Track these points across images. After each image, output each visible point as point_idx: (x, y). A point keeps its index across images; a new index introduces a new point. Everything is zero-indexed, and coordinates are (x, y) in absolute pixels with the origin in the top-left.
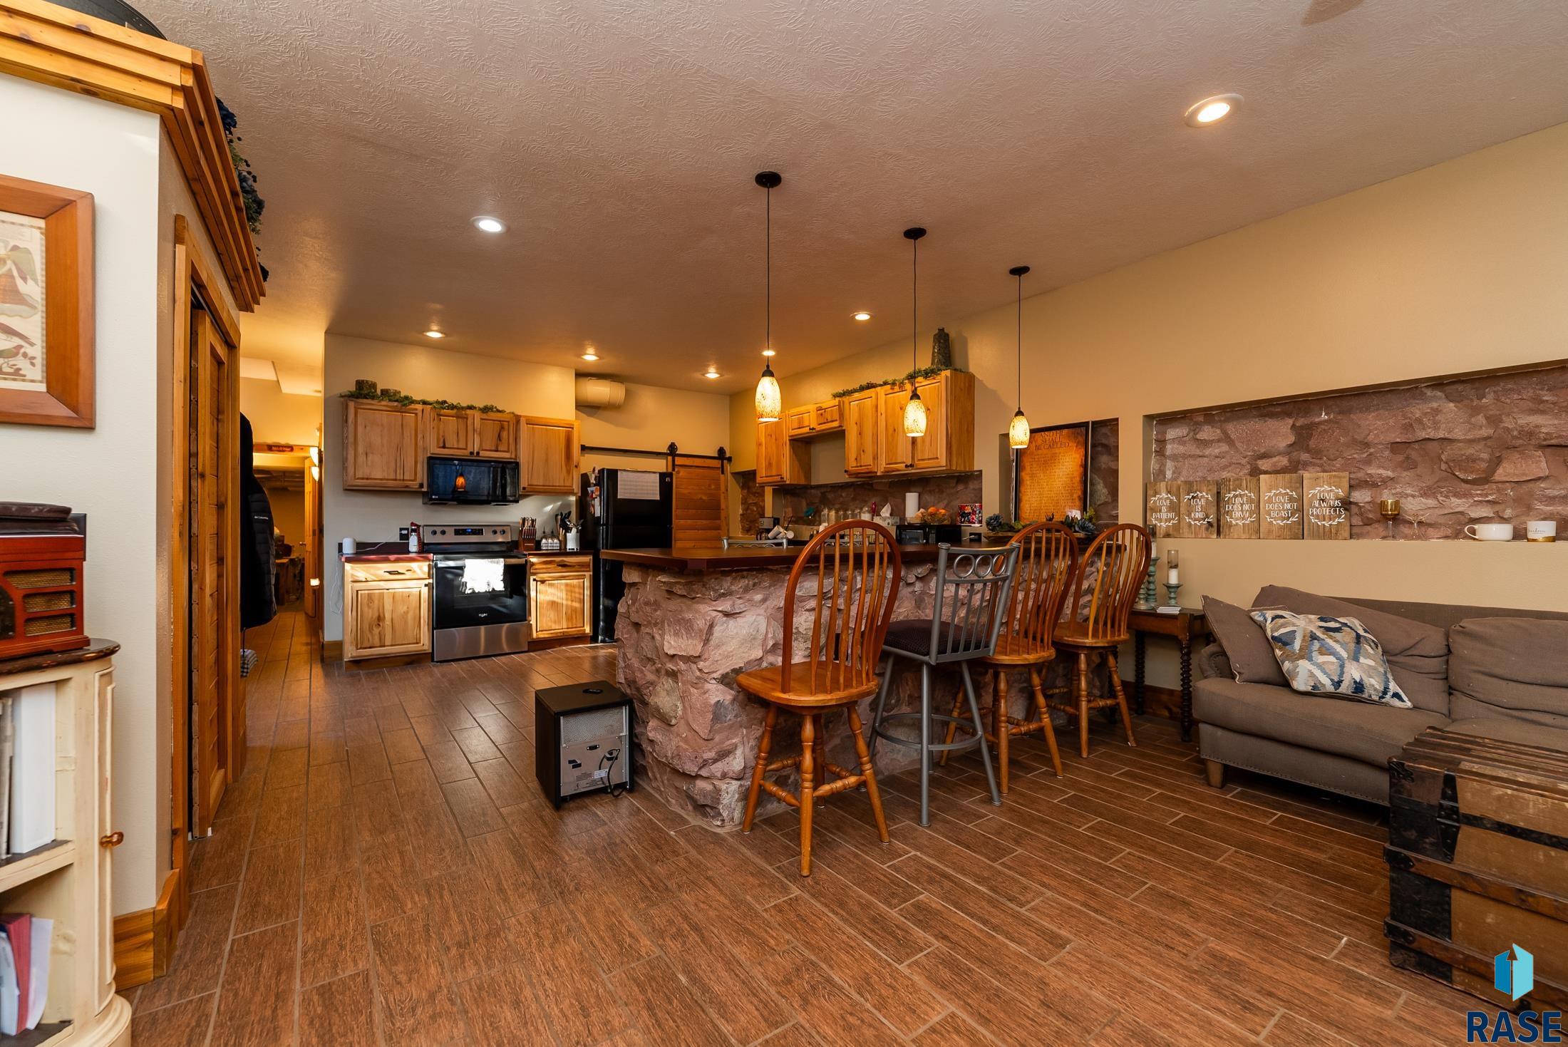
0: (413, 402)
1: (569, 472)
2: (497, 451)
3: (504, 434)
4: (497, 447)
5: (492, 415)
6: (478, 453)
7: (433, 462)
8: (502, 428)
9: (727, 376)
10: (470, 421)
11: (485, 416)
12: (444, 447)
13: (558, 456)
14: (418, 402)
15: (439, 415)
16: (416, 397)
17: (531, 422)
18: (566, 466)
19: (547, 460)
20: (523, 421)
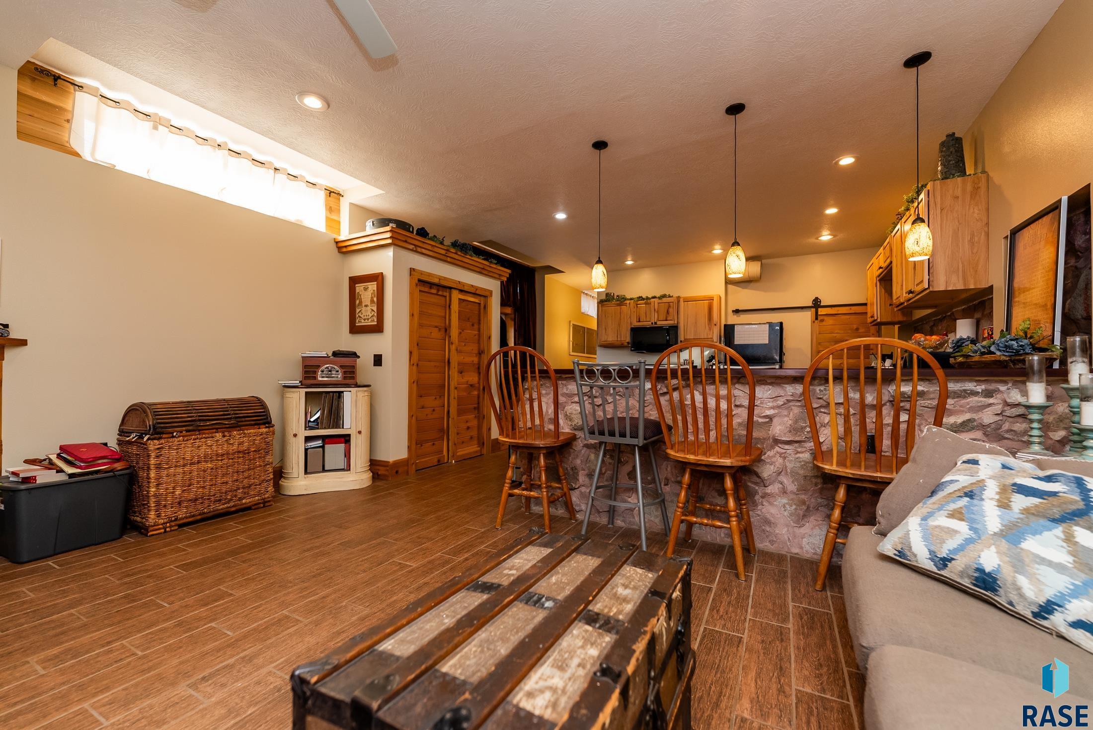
0: (626, 299)
1: (710, 329)
2: (666, 320)
3: (671, 310)
4: (667, 317)
5: (665, 300)
6: (656, 323)
7: (635, 331)
8: (669, 306)
9: (841, 236)
10: (652, 304)
11: (660, 301)
12: (639, 321)
13: (703, 320)
14: (628, 299)
15: (637, 304)
16: (628, 297)
17: (687, 300)
18: (708, 325)
19: (696, 323)
20: (681, 300)
